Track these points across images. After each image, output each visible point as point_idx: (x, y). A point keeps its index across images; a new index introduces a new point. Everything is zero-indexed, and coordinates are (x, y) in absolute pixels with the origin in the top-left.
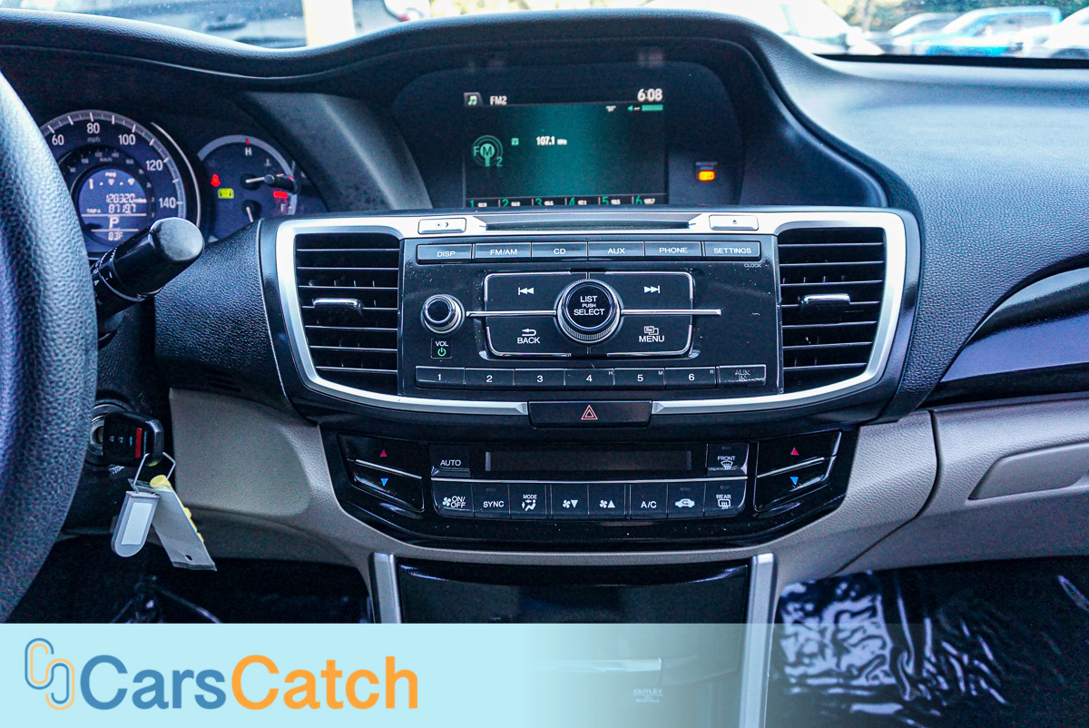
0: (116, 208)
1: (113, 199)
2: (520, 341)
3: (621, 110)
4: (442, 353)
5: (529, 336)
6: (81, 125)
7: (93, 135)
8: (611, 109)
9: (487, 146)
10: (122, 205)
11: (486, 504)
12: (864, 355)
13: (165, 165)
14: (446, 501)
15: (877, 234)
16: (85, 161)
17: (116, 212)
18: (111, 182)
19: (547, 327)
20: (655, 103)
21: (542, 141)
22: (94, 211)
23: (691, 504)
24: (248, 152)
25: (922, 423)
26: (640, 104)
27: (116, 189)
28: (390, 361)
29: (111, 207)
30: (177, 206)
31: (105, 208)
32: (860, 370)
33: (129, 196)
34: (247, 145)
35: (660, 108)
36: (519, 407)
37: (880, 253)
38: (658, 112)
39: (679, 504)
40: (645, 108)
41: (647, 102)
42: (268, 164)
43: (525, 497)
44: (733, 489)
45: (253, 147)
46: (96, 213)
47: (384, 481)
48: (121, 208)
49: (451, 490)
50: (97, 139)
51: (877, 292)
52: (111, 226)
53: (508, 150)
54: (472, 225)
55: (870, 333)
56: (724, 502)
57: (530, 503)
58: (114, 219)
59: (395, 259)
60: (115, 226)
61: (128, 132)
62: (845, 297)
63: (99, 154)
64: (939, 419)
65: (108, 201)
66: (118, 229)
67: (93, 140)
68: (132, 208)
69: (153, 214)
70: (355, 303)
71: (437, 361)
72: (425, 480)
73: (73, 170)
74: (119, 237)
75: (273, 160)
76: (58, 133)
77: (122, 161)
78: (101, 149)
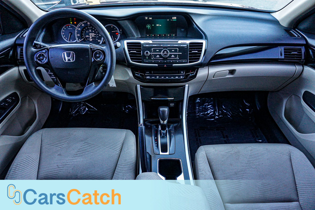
1: (90, 34)
2: (157, 57)
3: (170, 20)
4: (147, 58)
5: (158, 56)
7: (89, 24)
8: (168, 20)
9: (149, 26)
10: (92, 35)
11: (152, 78)
12: (199, 59)
14: (147, 77)
15: (202, 43)
16: (86, 28)
18: (90, 31)
19: (160, 55)
20: (175, 19)
21: (157, 25)
22: (87, 36)
23: (178, 77)
24: (112, 27)
25: (207, 68)
26: (173, 19)
27: (91, 33)
28: (140, 59)
29: (90, 36)
31: (89, 36)
32: (198, 61)
34: (112, 26)
35: (176, 20)
36: (157, 65)
37: (202, 46)
39: (176, 77)
40: (173, 20)
41: (174, 19)
42: (115, 29)
44: (183, 76)
45: (113, 26)
47: (139, 75)
49: (148, 76)
50: (89, 25)
51: (201, 51)
53: (152, 27)
54: (150, 42)
55: (200, 56)
56: (182, 77)
57: (158, 77)
58: (91, 37)
59: (141, 46)
62: (197, 52)
63: (89, 27)
64: (209, 67)
67: (88, 25)
68: (94, 36)
69: (98, 37)
70: (136, 52)
71: (147, 59)
72: (145, 75)
73: (84, 29)
74: (91, 40)
75: (116, 28)
76: (83, 24)
77: (92, 28)
78: (89, 26)
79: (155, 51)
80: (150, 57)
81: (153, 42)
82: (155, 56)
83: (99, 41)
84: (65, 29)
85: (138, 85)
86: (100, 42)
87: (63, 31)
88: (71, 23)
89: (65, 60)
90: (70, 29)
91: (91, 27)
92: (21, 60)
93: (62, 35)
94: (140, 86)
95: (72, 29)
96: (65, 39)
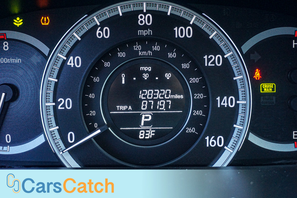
0: (149, 104)
1: (146, 95)
7: (145, 27)
10: (156, 101)
13: (225, 61)
16: (121, 55)
17: (149, 109)
18: (146, 76)
22: (125, 108)
27: (151, 84)
29: (144, 106)
30: (237, 105)
31: (137, 106)
33: (165, 92)
34: (294, 37)
46: (127, 110)
48: (155, 104)
50: (149, 32)
52: (142, 124)
58: (146, 117)
60: (146, 124)
61: (186, 23)
63: (137, 47)
65: (141, 96)
66: (150, 127)
67: (144, 33)
68: (167, 104)
69: (199, 113)
73: (107, 64)
74: (150, 134)
76: (103, 24)
77: (163, 53)
78: (142, 40)
83: (210, 142)
86: (218, 151)
91: (157, 48)
95: (18, 61)
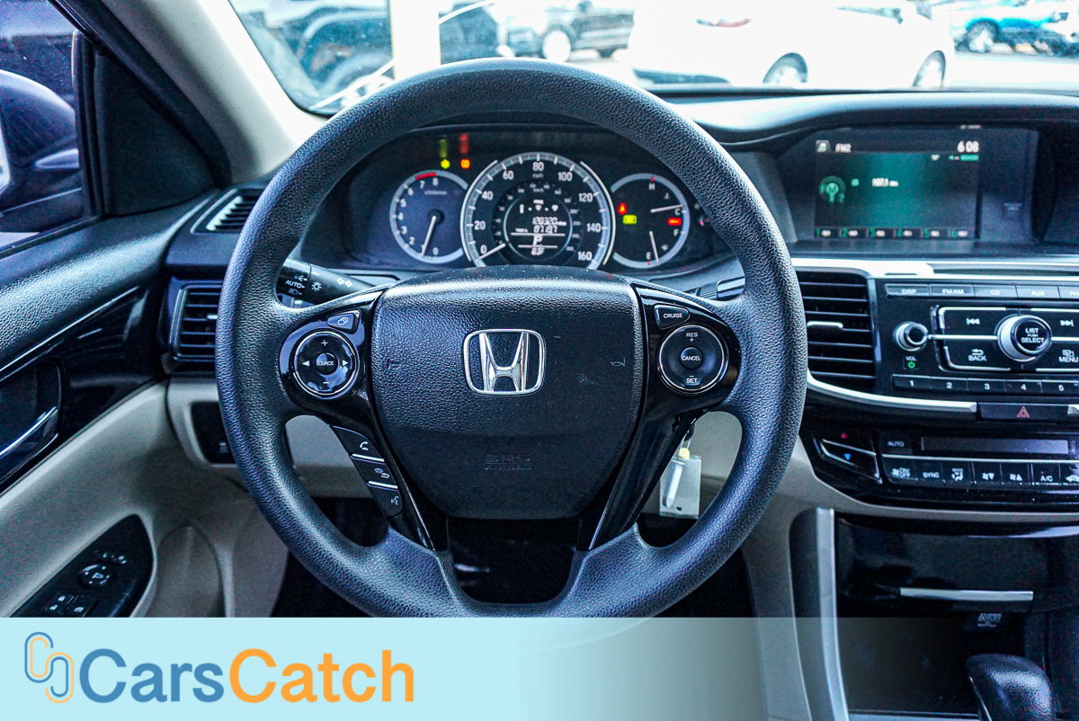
0: (540, 229)
1: (538, 222)
2: (971, 358)
3: (944, 159)
4: (911, 365)
5: (977, 355)
6: (529, 164)
7: (538, 172)
8: (935, 157)
9: (832, 185)
10: (545, 227)
11: (926, 475)
13: (594, 198)
14: (895, 472)
16: (521, 191)
17: (540, 232)
18: (538, 208)
19: (992, 350)
20: (972, 153)
21: (878, 182)
22: (522, 230)
23: (1077, 478)
24: (652, 187)
26: (959, 154)
27: (542, 214)
28: (869, 369)
29: (536, 228)
30: (602, 230)
31: (531, 230)
33: (552, 219)
34: (652, 182)
35: (976, 158)
36: (970, 406)
38: (975, 162)
39: (1070, 479)
40: (964, 158)
41: (965, 153)
42: (667, 196)
43: (954, 470)
45: (657, 184)
46: (524, 232)
47: (848, 456)
48: (545, 229)
49: (901, 464)
50: (541, 176)
52: (535, 242)
53: (849, 190)
54: (922, 269)
57: (958, 474)
58: (538, 238)
59: (864, 292)
60: (538, 243)
61: (567, 170)
63: (533, 186)
65: (534, 222)
66: (541, 246)
67: (535, 176)
68: (554, 229)
69: (576, 236)
70: (840, 325)
71: (909, 371)
72: (879, 456)
73: (510, 198)
74: (540, 252)
75: (672, 194)
76: (509, 169)
77: (551, 191)
78: (536, 181)
79: (956, 323)
80: (930, 357)
81: (936, 271)
82: (962, 351)
83: (582, 256)
84: (411, 192)
85: (820, 511)
86: (587, 263)
87: (399, 204)
88: (445, 164)
89: (479, 382)
90: (435, 193)
91: (547, 187)
92: (183, 351)
93: (393, 225)
94: (838, 515)
95: (444, 193)
96: (407, 241)
